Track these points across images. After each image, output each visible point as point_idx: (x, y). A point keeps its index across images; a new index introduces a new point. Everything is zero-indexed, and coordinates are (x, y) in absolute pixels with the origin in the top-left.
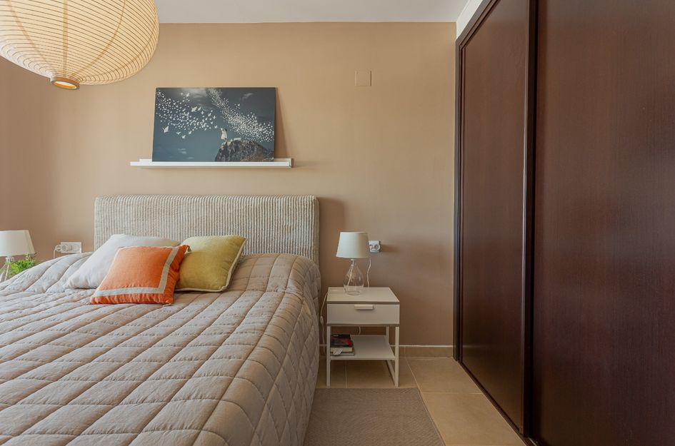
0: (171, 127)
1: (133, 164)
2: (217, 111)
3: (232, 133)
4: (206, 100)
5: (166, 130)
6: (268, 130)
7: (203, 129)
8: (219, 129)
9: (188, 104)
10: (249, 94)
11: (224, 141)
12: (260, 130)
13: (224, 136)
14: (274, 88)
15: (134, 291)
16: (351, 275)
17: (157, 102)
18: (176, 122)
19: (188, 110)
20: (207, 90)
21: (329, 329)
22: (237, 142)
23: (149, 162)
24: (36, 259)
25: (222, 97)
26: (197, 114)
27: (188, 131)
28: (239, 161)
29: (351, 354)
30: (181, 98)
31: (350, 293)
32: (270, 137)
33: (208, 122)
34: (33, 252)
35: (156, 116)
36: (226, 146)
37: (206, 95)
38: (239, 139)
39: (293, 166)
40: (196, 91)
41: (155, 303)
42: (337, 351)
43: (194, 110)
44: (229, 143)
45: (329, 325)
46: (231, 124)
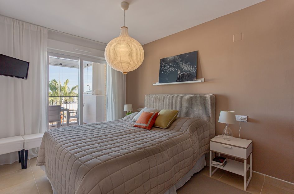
0: (164, 71)
1: (154, 85)
2: (177, 64)
3: (182, 71)
4: (174, 61)
5: (162, 73)
6: (194, 68)
7: (173, 71)
8: (178, 70)
9: (169, 62)
10: (188, 55)
11: (179, 74)
12: (191, 68)
13: (179, 72)
14: (197, 51)
15: (142, 125)
16: (225, 131)
17: (160, 64)
18: (165, 69)
19: (169, 65)
20: (174, 57)
21: (211, 152)
22: (183, 74)
23: (158, 84)
24: (132, 112)
25: (179, 59)
26: (171, 66)
27: (168, 72)
28: (184, 81)
29: (221, 166)
30: (167, 61)
31: (225, 139)
32: (195, 71)
33: (174, 68)
34: (132, 110)
35: (160, 69)
36: (180, 76)
37: (174, 59)
38: (184, 73)
39: (205, 81)
40: (171, 58)
41: (146, 129)
42: (215, 163)
43: (170, 64)
44: (181, 75)
45: (211, 150)
46: (181, 68)
